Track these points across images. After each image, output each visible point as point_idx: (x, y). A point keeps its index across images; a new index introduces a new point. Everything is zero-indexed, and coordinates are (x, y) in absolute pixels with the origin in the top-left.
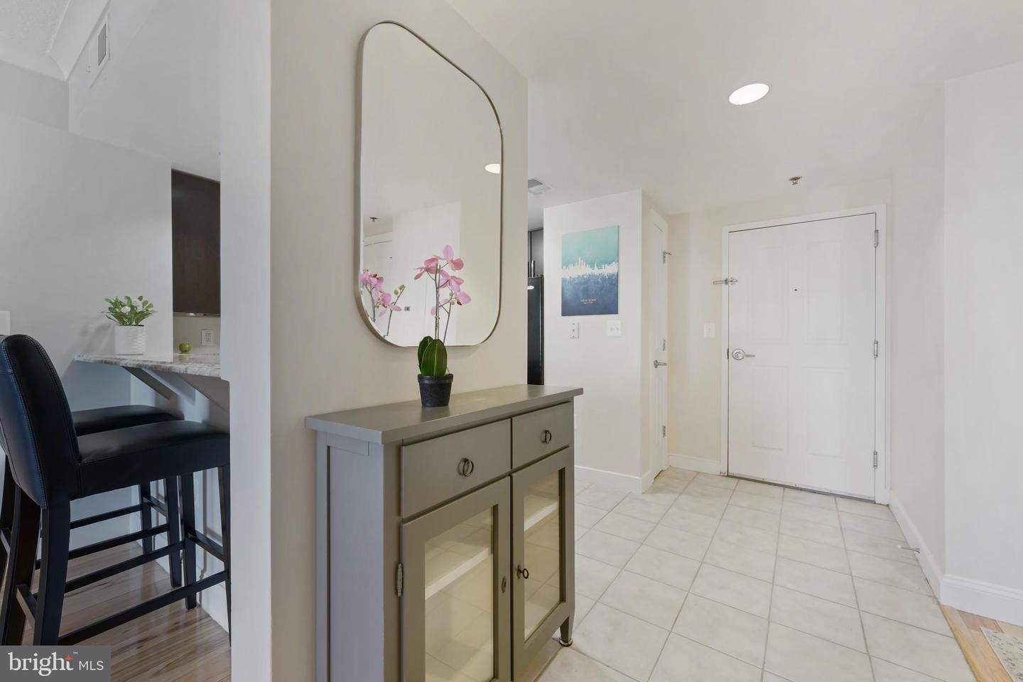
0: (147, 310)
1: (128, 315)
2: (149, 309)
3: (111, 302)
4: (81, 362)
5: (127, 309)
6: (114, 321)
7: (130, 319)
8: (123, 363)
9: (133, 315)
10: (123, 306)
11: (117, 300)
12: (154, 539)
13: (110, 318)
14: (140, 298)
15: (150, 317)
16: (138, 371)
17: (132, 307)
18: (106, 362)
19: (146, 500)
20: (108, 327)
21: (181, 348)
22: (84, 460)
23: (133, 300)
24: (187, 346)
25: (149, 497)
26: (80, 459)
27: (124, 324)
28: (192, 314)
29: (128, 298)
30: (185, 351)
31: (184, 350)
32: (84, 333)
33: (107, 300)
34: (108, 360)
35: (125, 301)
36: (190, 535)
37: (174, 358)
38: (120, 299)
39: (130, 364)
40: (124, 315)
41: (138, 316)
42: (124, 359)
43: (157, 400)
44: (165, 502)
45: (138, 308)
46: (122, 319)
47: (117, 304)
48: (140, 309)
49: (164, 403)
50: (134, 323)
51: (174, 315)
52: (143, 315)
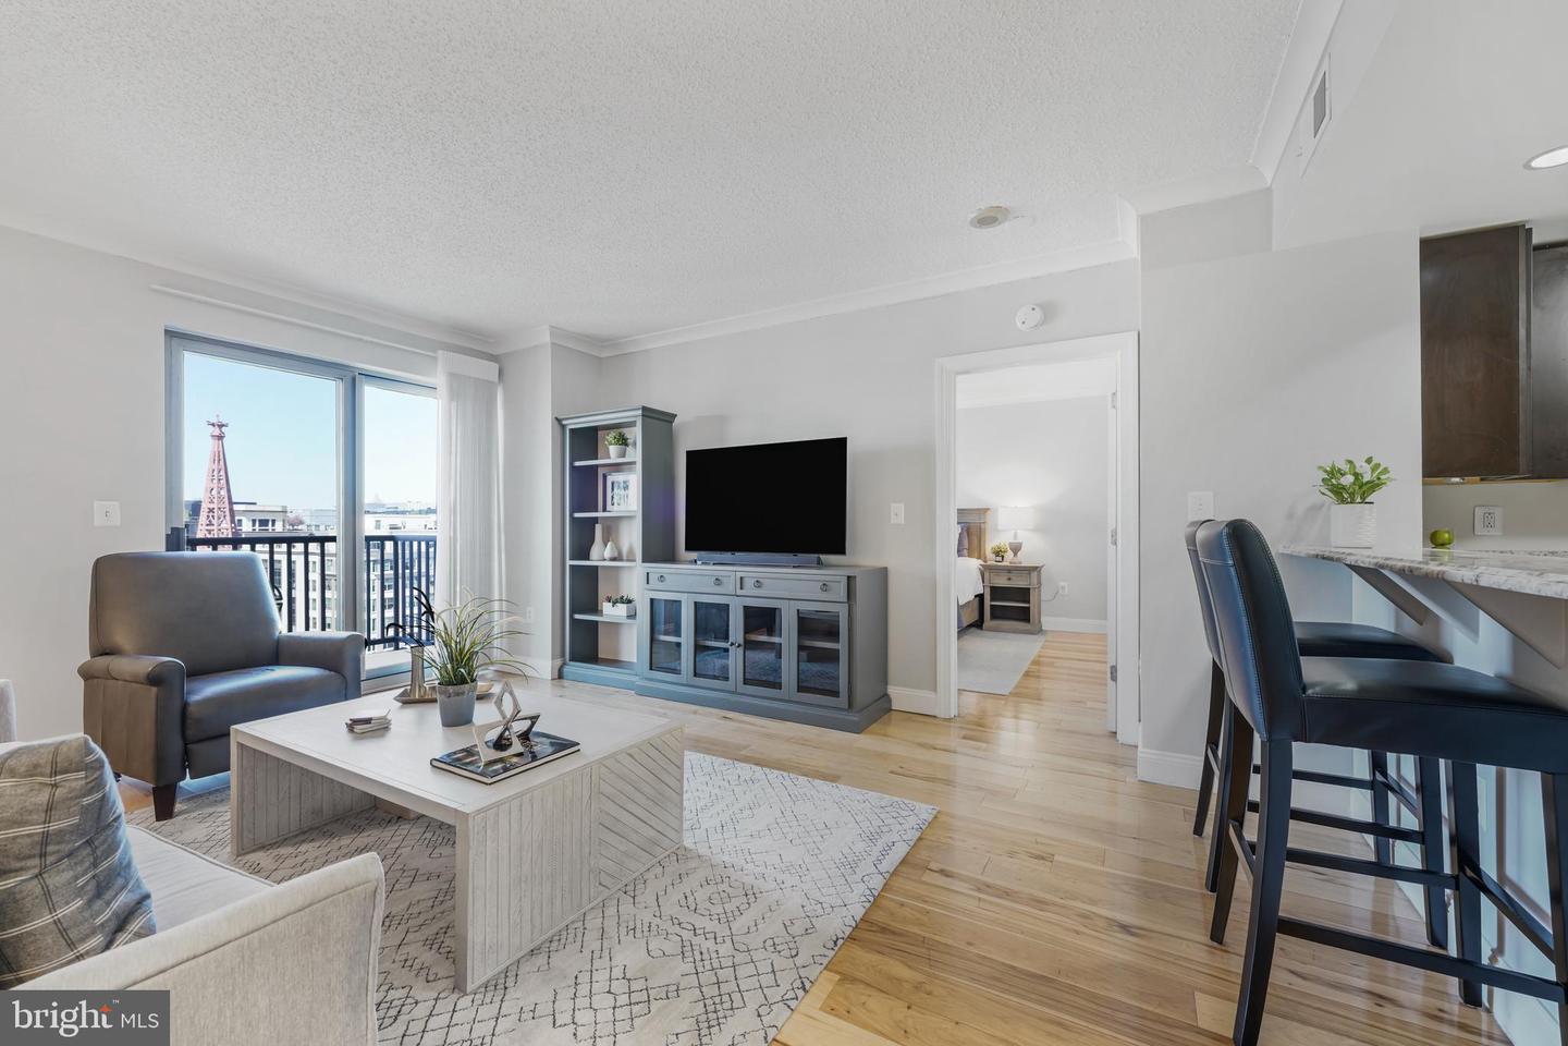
0: (1379, 479)
1: (1351, 488)
2: (1382, 477)
3: (1326, 471)
4: (1287, 555)
5: (1348, 480)
6: (1330, 498)
7: (1352, 495)
8: (1350, 560)
9: (1357, 488)
10: (1343, 475)
11: (1333, 467)
12: (1393, 846)
13: (1323, 494)
14: (1369, 461)
15: (1384, 488)
16: (1374, 575)
17: (1356, 475)
18: (1323, 558)
19: (1379, 777)
20: (1322, 505)
21: (1434, 539)
22: (1310, 692)
23: (1357, 465)
24: (1447, 536)
25: (1385, 774)
26: (1304, 689)
27: (1343, 501)
28: (1457, 480)
29: (1350, 462)
30: (1442, 545)
31: (1440, 541)
32: (1290, 516)
33: (1320, 468)
34: (1327, 554)
35: (1346, 467)
36: (1469, 873)
37: (1424, 555)
38: (1338, 465)
39: (1363, 562)
40: (1344, 488)
41: (1365, 488)
42: (1350, 554)
43: (1398, 624)
44: (1417, 793)
45: (1365, 475)
46: (1340, 494)
47: (1334, 472)
48: (1367, 478)
49: (1410, 629)
50: (1359, 500)
51: (1424, 484)
52: (1374, 486)
